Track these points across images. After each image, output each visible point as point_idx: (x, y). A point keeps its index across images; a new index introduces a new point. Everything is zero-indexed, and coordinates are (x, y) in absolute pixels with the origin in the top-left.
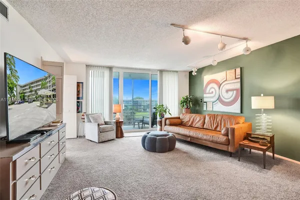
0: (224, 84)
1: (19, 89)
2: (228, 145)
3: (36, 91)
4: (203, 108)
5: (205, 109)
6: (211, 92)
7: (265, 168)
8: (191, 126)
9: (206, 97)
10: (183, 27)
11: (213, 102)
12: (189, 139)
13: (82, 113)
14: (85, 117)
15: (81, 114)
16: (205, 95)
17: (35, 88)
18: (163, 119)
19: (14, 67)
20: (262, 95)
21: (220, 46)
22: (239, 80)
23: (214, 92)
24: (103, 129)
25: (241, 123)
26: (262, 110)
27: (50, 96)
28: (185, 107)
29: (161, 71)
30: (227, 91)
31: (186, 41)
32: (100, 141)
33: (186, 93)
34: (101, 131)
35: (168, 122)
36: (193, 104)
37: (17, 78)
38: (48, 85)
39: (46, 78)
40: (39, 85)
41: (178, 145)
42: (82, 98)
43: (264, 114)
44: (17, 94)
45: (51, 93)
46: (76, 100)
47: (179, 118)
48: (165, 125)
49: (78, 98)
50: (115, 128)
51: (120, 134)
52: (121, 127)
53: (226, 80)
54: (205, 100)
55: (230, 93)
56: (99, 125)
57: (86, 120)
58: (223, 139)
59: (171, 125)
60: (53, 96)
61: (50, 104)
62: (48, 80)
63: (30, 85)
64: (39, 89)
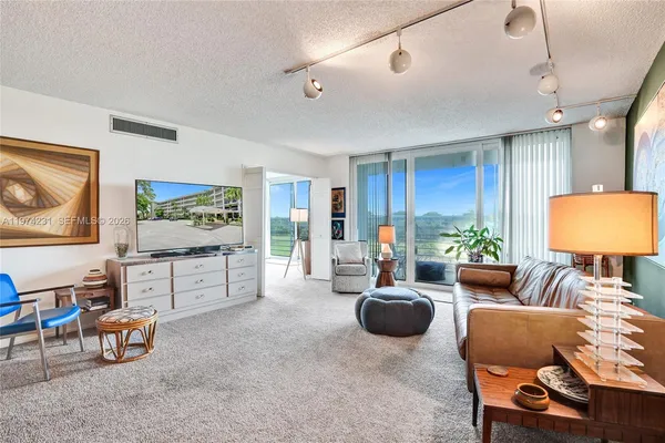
1: (155, 206)
3: (184, 208)
10: (306, 66)
17: (184, 205)
24: (342, 270)
27: (219, 215)
29: (508, 139)
34: (336, 273)
35: (459, 272)
37: (153, 196)
38: (214, 200)
39: (212, 192)
40: (192, 201)
44: (151, 211)
45: (224, 212)
60: (230, 215)
61: (219, 226)
62: (214, 194)
63: (173, 202)
64: (192, 206)
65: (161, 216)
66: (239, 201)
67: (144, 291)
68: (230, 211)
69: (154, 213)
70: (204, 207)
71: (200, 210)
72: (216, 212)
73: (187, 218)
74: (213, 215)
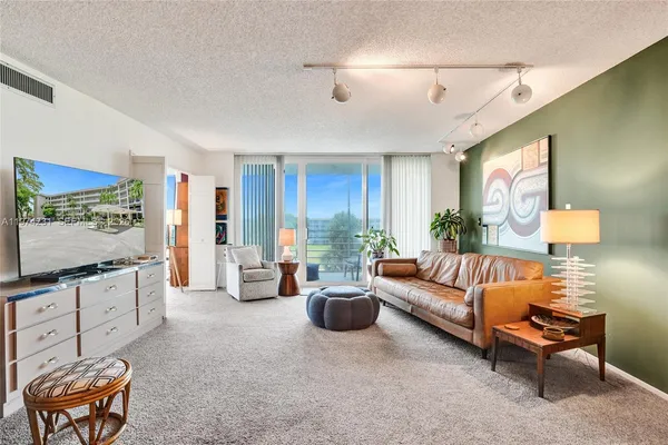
0: (518, 179)
1: (41, 201)
2: (472, 328)
3: (85, 206)
4: (481, 241)
5: (484, 242)
6: (494, 200)
7: (541, 395)
8: (432, 281)
9: (488, 214)
10: (333, 67)
11: (499, 226)
14: (227, 252)
16: (485, 209)
17: (84, 202)
19: (32, 170)
20: (568, 206)
22: (546, 169)
23: (501, 200)
25: (531, 278)
26: (569, 247)
27: (124, 216)
28: (444, 236)
29: (388, 158)
30: (524, 197)
31: (339, 96)
32: (245, 298)
35: (381, 267)
37: (38, 186)
38: (119, 198)
39: (116, 189)
40: (94, 198)
42: (226, 217)
43: (576, 258)
44: (35, 208)
45: (129, 212)
47: (414, 261)
48: (376, 274)
49: (220, 218)
50: (279, 275)
52: (292, 275)
53: (522, 171)
54: (485, 220)
55: (530, 202)
56: (241, 267)
57: (227, 258)
58: (462, 311)
59: (386, 275)
60: (134, 216)
61: (125, 228)
62: (118, 191)
63: (70, 197)
64: (95, 204)
65: (51, 216)
66: (142, 201)
67: (41, 338)
68: (135, 211)
69: (40, 212)
70: (107, 206)
71: (104, 208)
72: (121, 212)
73: (89, 219)
74: (118, 216)
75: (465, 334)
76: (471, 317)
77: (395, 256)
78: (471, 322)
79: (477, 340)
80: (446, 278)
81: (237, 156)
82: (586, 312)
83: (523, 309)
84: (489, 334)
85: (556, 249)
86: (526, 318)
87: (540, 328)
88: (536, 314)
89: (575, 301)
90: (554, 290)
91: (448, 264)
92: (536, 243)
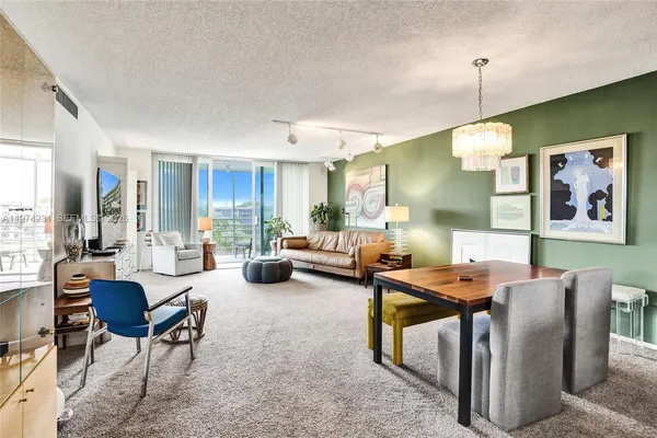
2: (354, 269)
4: (344, 224)
5: (347, 224)
8: (320, 250)
9: (348, 206)
10: (289, 123)
11: (357, 214)
12: (311, 267)
13: (147, 232)
14: (153, 238)
15: (143, 234)
16: (347, 203)
18: (279, 239)
20: (397, 204)
21: (338, 144)
24: (183, 255)
25: (379, 241)
28: (319, 221)
30: (371, 202)
31: (292, 140)
32: (179, 273)
33: (323, 199)
34: (179, 259)
35: (285, 243)
36: (330, 217)
41: (295, 275)
42: (145, 207)
43: (400, 229)
46: (136, 211)
47: (305, 238)
48: (282, 248)
49: (138, 207)
50: (202, 254)
51: (209, 265)
52: (211, 253)
53: (371, 181)
54: (347, 210)
55: (374, 204)
56: (176, 248)
57: (153, 242)
58: (348, 261)
59: (289, 248)
75: (350, 273)
76: (354, 262)
77: (290, 235)
78: (353, 266)
79: (357, 274)
80: (330, 247)
81: (154, 154)
82: (404, 254)
83: (378, 257)
84: (363, 269)
85: (389, 226)
86: (379, 261)
87: (386, 264)
88: (384, 258)
89: (399, 250)
90: (390, 247)
91: (330, 238)
92: (379, 224)
